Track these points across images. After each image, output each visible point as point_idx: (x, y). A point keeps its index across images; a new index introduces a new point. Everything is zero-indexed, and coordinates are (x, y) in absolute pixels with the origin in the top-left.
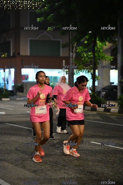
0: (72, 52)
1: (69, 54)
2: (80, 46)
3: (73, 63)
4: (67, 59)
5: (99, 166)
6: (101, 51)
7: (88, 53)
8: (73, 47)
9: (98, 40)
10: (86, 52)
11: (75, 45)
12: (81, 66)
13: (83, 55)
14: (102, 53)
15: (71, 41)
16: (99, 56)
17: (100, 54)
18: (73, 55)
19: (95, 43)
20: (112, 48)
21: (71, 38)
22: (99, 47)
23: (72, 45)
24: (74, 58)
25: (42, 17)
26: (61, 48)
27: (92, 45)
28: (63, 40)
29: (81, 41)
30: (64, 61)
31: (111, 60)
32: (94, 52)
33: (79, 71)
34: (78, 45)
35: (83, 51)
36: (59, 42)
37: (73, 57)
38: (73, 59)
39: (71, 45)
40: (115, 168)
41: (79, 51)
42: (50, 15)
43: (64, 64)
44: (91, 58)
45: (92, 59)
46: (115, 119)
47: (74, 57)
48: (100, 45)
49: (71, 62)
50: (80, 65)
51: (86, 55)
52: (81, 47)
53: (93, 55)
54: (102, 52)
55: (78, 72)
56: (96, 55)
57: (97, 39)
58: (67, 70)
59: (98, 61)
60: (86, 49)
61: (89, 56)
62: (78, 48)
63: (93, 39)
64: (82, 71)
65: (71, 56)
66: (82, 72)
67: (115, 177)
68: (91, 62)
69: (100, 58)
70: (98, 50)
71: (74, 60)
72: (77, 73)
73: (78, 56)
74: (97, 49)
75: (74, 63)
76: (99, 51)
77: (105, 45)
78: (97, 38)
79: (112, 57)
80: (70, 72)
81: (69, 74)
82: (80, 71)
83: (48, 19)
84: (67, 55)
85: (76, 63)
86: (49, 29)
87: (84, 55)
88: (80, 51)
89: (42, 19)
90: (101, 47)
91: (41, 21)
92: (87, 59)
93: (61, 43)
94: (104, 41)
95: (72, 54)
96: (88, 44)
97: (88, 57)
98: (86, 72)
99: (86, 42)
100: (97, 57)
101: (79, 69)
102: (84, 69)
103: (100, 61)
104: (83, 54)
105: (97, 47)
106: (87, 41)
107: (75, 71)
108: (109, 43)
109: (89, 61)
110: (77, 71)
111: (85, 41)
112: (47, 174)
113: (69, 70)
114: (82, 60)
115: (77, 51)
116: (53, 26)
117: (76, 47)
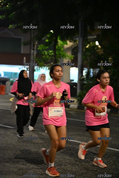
0: (33, 50)
1: (30, 51)
3: (33, 61)
4: (28, 56)
5: (57, 159)
6: (62, 49)
7: (49, 51)
8: (34, 45)
9: (60, 39)
10: (47, 50)
11: (36, 43)
12: (42, 63)
13: (44, 53)
14: (62, 52)
15: (32, 39)
16: (60, 54)
17: (61, 52)
18: (33, 53)
19: (56, 42)
20: (73, 47)
21: (32, 36)
22: (59, 45)
23: (34, 42)
24: (35, 56)
25: (4, 15)
26: (22, 46)
27: (53, 43)
28: (24, 38)
29: (43, 39)
30: (25, 58)
31: (71, 59)
32: (55, 50)
33: (39, 68)
35: (44, 49)
36: (20, 39)
37: (33, 55)
38: (34, 56)
39: (32, 42)
40: (72, 160)
41: (40, 49)
42: (11, 13)
43: (25, 61)
44: (52, 56)
45: (53, 58)
46: (74, 115)
47: (35, 54)
48: (61, 44)
49: (32, 59)
50: (41, 62)
51: (47, 53)
52: (42, 45)
53: (54, 53)
55: (38, 68)
56: (57, 53)
57: (58, 38)
58: (28, 67)
59: (59, 59)
60: (47, 48)
61: (50, 54)
62: (39, 46)
63: (54, 38)
64: (43, 68)
65: (32, 53)
66: (42, 69)
67: (72, 168)
68: (52, 59)
69: (61, 56)
70: (59, 48)
71: (35, 58)
72: (38, 70)
73: (39, 54)
74: (58, 48)
75: (35, 60)
76: (60, 49)
77: (67, 44)
78: (59, 37)
79: (73, 56)
80: (31, 69)
81: (29, 70)
82: (40, 68)
83: (10, 17)
84: (28, 52)
85: (37, 60)
86: (11, 27)
88: (41, 49)
89: (3, 17)
90: (62, 46)
91: (3, 19)
92: (48, 56)
93: (22, 41)
94: (66, 41)
95: (33, 51)
96: (49, 43)
97: (48, 55)
98: (46, 69)
99: (47, 41)
100: (57, 55)
101: (41, 66)
102: (44, 66)
103: (61, 59)
104: (44, 52)
106: (49, 39)
107: (36, 67)
108: (70, 42)
109: (49, 58)
110: (37, 68)
112: (5, 166)
113: (30, 66)
114: (43, 58)
115: (39, 49)
116: (15, 24)
117: (37, 45)
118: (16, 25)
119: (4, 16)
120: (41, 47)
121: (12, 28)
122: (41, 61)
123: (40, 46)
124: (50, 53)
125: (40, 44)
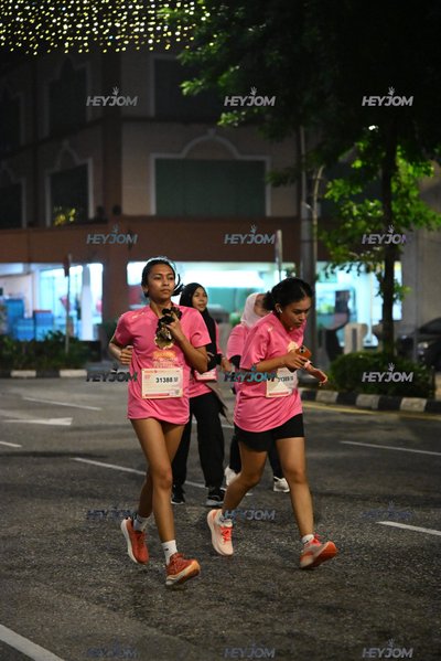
0: (310, 201)
1: (299, 208)
2: (338, 178)
3: (311, 241)
4: (291, 225)
6: (414, 193)
7: (367, 201)
8: (310, 184)
9: (403, 157)
10: (359, 199)
11: (319, 177)
12: (341, 250)
13: (347, 212)
14: (415, 202)
15: (304, 160)
16: (408, 213)
17: (408, 205)
18: (310, 213)
19: (391, 169)
21: (303, 152)
22: (404, 179)
23: (309, 174)
24: (315, 223)
25: (199, 79)
26: (268, 188)
27: (380, 173)
28: (276, 158)
29: (342, 159)
30: (279, 233)
32: (386, 197)
33: (334, 267)
34: (330, 175)
35: (347, 196)
36: (261, 164)
37: (310, 219)
38: (313, 226)
39: (304, 174)
41: (333, 197)
42: (225, 69)
43: (279, 246)
44: (379, 219)
45: (381, 225)
47: (315, 216)
48: (409, 175)
49: (305, 235)
50: (337, 245)
51: (359, 209)
52: (339, 183)
53: (383, 208)
54: (418, 198)
55: (329, 270)
56: (395, 208)
57: (399, 153)
58: (292, 265)
59: (403, 230)
60: (360, 190)
61: (370, 214)
62: (330, 185)
63: (384, 154)
64: (347, 268)
65: (304, 215)
66: (344, 272)
69: (410, 219)
70: (403, 190)
71: (315, 230)
72: (327, 275)
73: (332, 216)
74: (399, 188)
75: (315, 238)
76: (406, 195)
77: (428, 173)
78: (399, 147)
80: (302, 273)
82: (337, 268)
83: (221, 84)
84: (291, 212)
85: (321, 238)
86: (226, 119)
87: (350, 209)
88: (337, 195)
89: (199, 86)
90: (412, 182)
91: (197, 92)
92: (363, 223)
93: (268, 169)
94: (424, 160)
95: (308, 206)
96: (367, 171)
97: (364, 216)
98: (358, 270)
99: (358, 164)
100: (397, 217)
101: (337, 261)
102: (352, 259)
103: (412, 231)
104: (347, 206)
105: (399, 182)
106: (362, 158)
107: (320, 267)
109: (369, 231)
110: (325, 269)
111: (353, 161)
113: (297, 266)
114: (346, 230)
115: (327, 195)
116: (240, 111)
117: (321, 181)
118: (243, 113)
119: (200, 83)
120: (335, 190)
121: (230, 125)
122: (339, 241)
123: (334, 186)
124: (370, 212)
125: (331, 180)
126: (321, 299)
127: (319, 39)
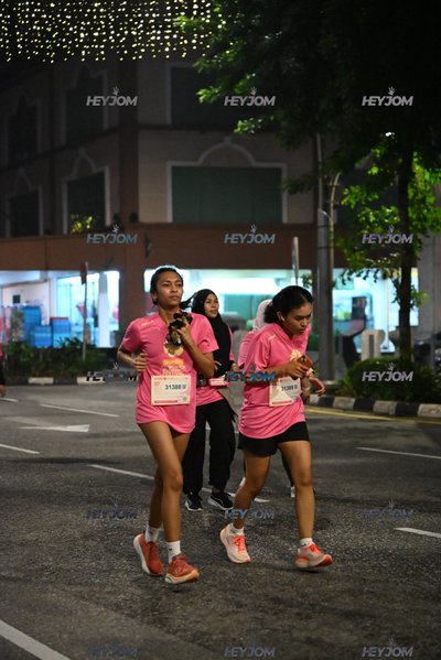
0: (326, 208)
1: (316, 215)
2: (354, 185)
3: (328, 248)
4: (308, 232)
6: (431, 200)
7: (383, 208)
8: (327, 191)
9: (419, 163)
10: (375, 206)
11: (335, 183)
12: (358, 256)
13: (364, 218)
14: (432, 209)
15: (320, 167)
16: (425, 219)
17: (425, 211)
18: (327, 219)
19: (408, 175)
21: (320, 160)
22: (421, 185)
23: (326, 181)
24: (332, 229)
25: (215, 87)
26: (285, 196)
27: (397, 179)
28: (292, 165)
29: (359, 165)
30: (296, 240)
32: (403, 204)
33: (350, 273)
34: (347, 181)
35: (364, 203)
36: (278, 172)
37: (327, 226)
38: (329, 232)
39: (320, 180)
41: (350, 204)
42: (243, 77)
43: (296, 253)
47: (332, 223)
48: (425, 181)
49: (322, 242)
50: (355, 251)
51: (376, 216)
52: (355, 189)
53: (400, 215)
54: (434, 205)
55: (345, 277)
56: (412, 214)
57: (415, 160)
58: (308, 272)
59: (421, 236)
60: (376, 197)
61: (386, 221)
62: (346, 192)
63: (400, 161)
64: (363, 275)
65: (321, 221)
66: (360, 278)
69: (427, 225)
70: (420, 196)
71: (332, 237)
72: (343, 281)
74: (416, 195)
75: (332, 245)
76: (423, 201)
78: (415, 154)
80: (318, 280)
81: (314, 284)
82: (354, 274)
83: (237, 91)
84: (305, 219)
85: (338, 244)
86: (243, 127)
87: (367, 216)
88: (353, 202)
89: (215, 94)
90: (428, 188)
91: (212, 100)
92: (379, 229)
93: (284, 176)
95: (325, 213)
96: (383, 178)
97: (381, 223)
98: (375, 276)
99: (375, 170)
100: (414, 222)
101: (354, 268)
102: (369, 266)
103: (428, 237)
104: (363, 213)
105: (416, 188)
106: (379, 165)
107: (336, 273)
110: (342, 275)
111: (370, 168)
113: (314, 272)
115: (344, 202)
116: (256, 118)
117: (337, 188)
118: (260, 121)
119: (217, 91)
120: (352, 195)
121: (245, 132)
122: (355, 248)
123: (351, 193)
124: (387, 218)
125: (347, 187)
126: (338, 306)
127: (335, 46)
